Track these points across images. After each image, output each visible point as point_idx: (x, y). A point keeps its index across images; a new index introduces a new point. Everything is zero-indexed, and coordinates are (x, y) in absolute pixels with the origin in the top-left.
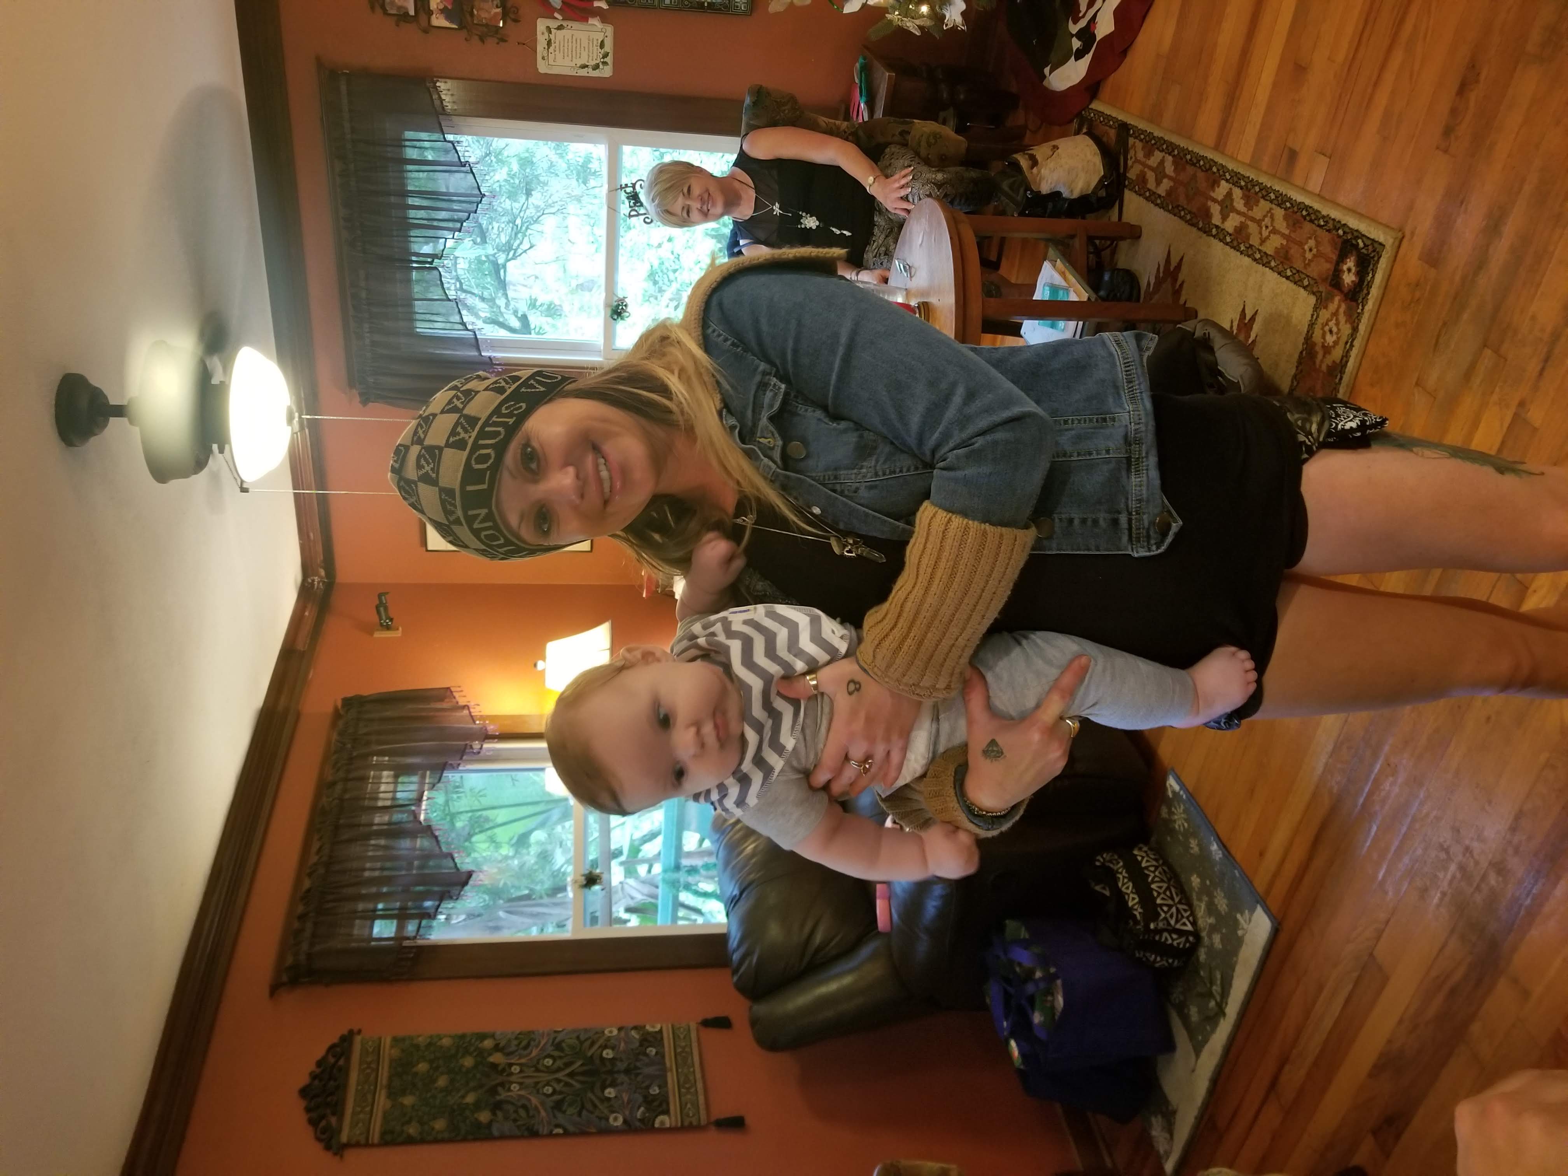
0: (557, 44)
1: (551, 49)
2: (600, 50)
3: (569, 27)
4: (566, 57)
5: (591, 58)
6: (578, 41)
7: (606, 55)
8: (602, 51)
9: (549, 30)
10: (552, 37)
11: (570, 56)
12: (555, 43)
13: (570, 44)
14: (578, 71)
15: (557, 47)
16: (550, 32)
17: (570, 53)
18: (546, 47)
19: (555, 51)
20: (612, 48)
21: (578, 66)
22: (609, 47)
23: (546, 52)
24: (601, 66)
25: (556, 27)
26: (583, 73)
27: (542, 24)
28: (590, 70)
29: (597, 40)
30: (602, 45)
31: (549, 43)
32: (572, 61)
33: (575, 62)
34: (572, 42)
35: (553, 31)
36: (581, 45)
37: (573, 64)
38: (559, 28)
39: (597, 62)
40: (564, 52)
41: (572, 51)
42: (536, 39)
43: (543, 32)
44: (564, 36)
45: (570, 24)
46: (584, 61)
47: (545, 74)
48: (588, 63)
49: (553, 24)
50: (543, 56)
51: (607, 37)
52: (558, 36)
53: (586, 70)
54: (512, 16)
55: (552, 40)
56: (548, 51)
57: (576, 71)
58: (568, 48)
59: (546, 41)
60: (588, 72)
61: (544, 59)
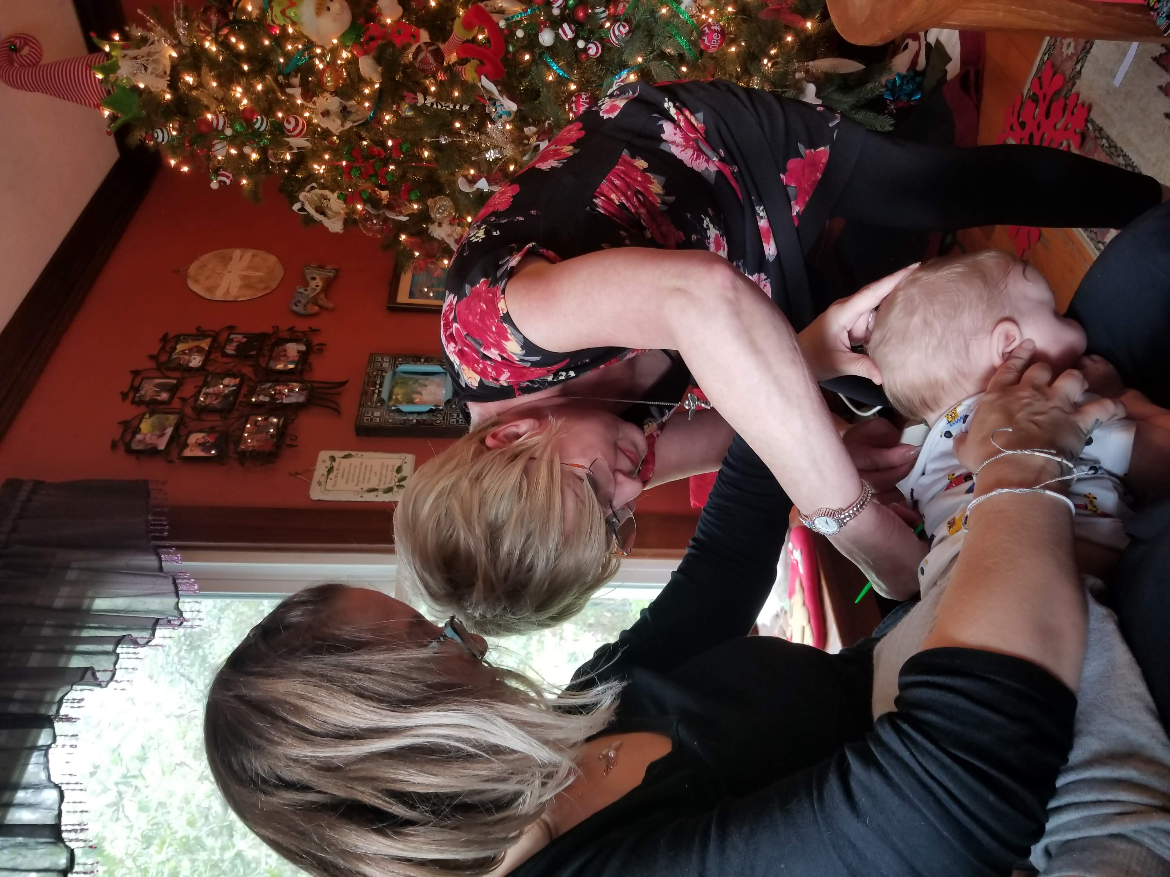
0: (340, 472)
1: (332, 476)
2: (395, 474)
3: (358, 456)
4: (350, 481)
5: (382, 483)
6: (369, 468)
8: (399, 476)
9: (333, 459)
10: (335, 465)
11: (356, 481)
12: (338, 469)
13: (357, 470)
14: (364, 495)
15: (340, 475)
16: (335, 461)
17: (356, 478)
18: (326, 473)
19: (336, 477)
21: (365, 489)
23: (325, 478)
24: (395, 489)
25: (342, 456)
26: (371, 497)
27: (324, 455)
28: (380, 493)
29: (393, 466)
30: (399, 470)
31: (330, 470)
32: (357, 485)
33: (361, 486)
34: (360, 469)
35: (337, 460)
36: (371, 471)
37: (358, 488)
38: (345, 457)
39: (390, 486)
40: (348, 479)
41: (359, 477)
42: (315, 469)
43: (324, 461)
44: (351, 464)
45: (360, 454)
46: (373, 485)
47: (319, 500)
48: (377, 488)
49: (338, 454)
50: (320, 484)
51: (406, 463)
52: (343, 464)
53: (375, 493)
54: (288, 442)
55: (335, 469)
56: (327, 477)
57: (360, 495)
58: (354, 475)
59: (327, 470)
60: (377, 496)
61: (320, 485)
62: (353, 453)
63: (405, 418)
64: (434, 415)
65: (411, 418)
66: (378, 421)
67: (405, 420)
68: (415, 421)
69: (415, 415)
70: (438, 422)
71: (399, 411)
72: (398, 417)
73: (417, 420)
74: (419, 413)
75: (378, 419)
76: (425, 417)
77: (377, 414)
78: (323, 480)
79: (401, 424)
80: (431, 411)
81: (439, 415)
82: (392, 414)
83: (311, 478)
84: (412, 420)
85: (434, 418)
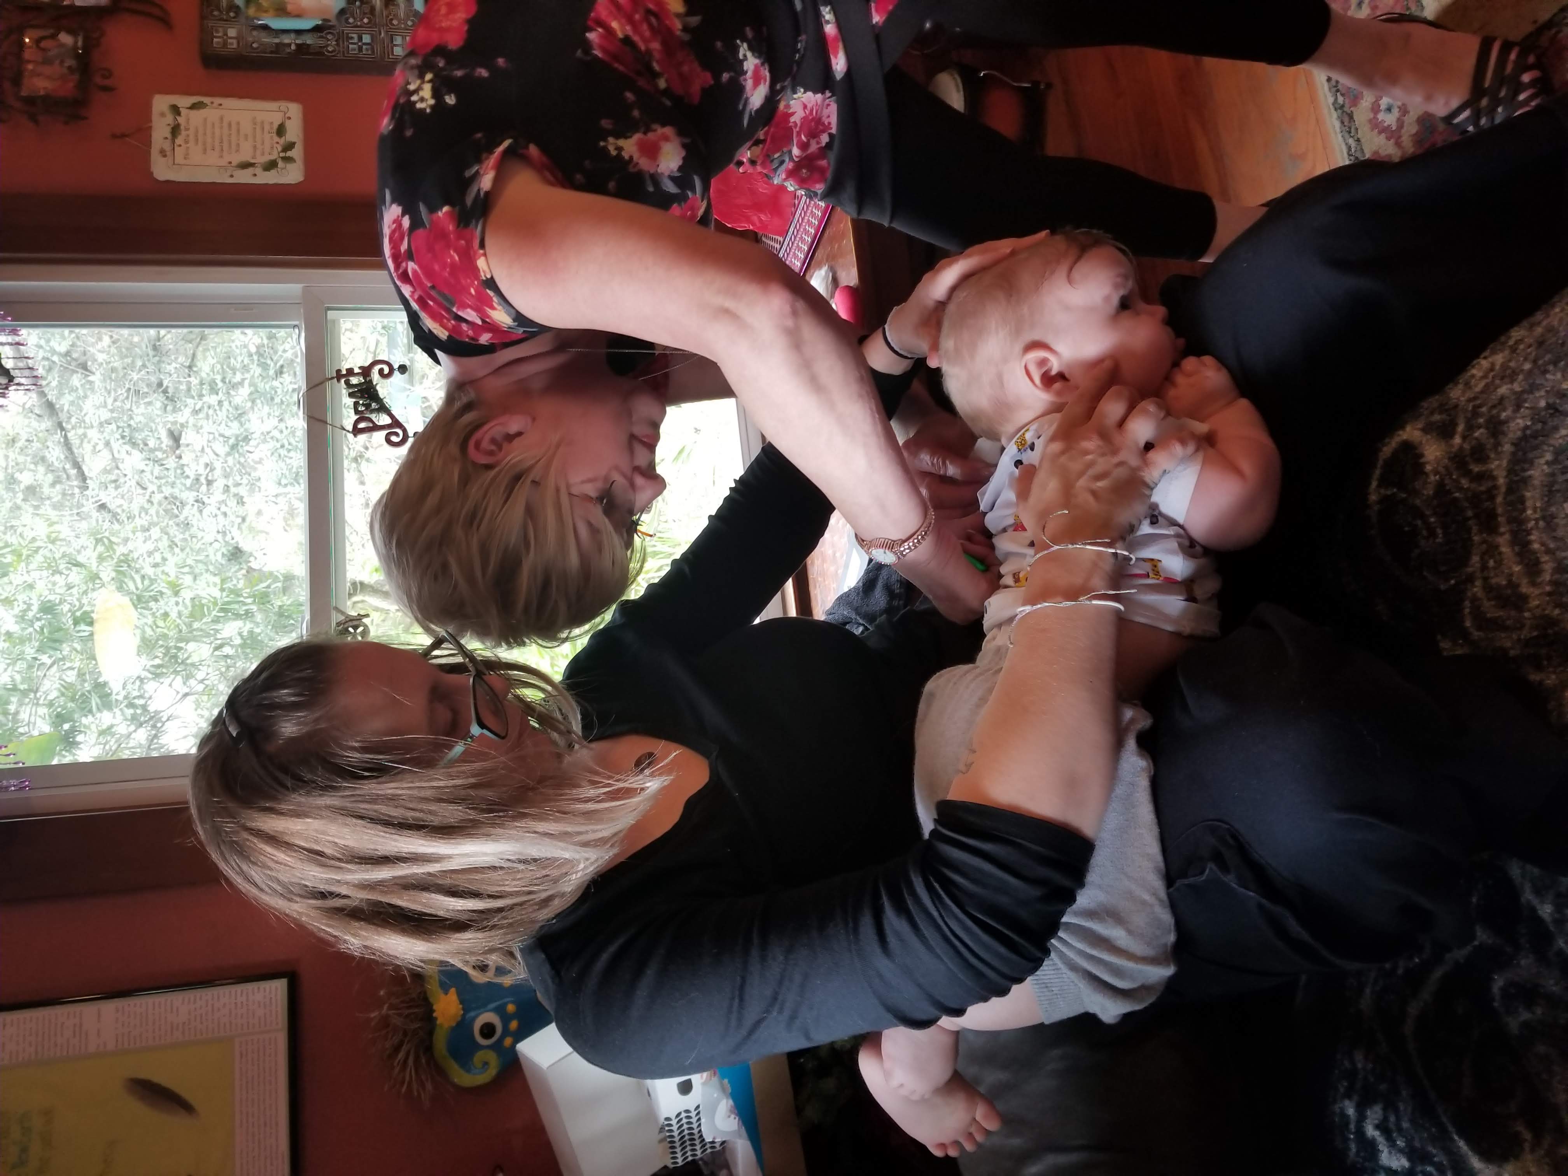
0: (191, 132)
1: (179, 141)
2: (276, 139)
3: (215, 105)
4: (209, 150)
5: (258, 153)
6: (234, 126)
7: (290, 146)
8: (282, 141)
9: (176, 110)
10: (181, 120)
11: (217, 148)
12: (187, 129)
13: (217, 131)
14: (234, 173)
15: (192, 138)
16: (179, 114)
17: (217, 144)
18: (169, 136)
19: (187, 142)
20: (301, 135)
21: (234, 163)
22: (294, 132)
23: (168, 143)
24: (281, 164)
25: (189, 105)
26: (244, 177)
27: (161, 103)
28: (258, 171)
29: (272, 123)
30: (281, 131)
31: (175, 130)
32: (221, 157)
33: (227, 158)
34: (221, 128)
35: (183, 112)
36: (238, 131)
37: (223, 162)
38: (194, 107)
39: (273, 157)
40: (204, 144)
41: (221, 142)
42: (151, 127)
43: (163, 115)
44: (205, 119)
45: (217, 100)
46: (245, 156)
47: (167, 182)
48: (253, 161)
49: (183, 102)
50: (163, 153)
51: (289, 118)
52: (192, 119)
53: (250, 170)
54: (98, 80)
55: (182, 127)
56: (174, 143)
57: (229, 174)
58: (213, 137)
59: (169, 129)
60: (255, 175)
61: (165, 156)
62: (206, 100)
63: (277, 41)
64: (322, 37)
65: (287, 41)
66: (235, 46)
67: (277, 44)
68: (293, 47)
69: (293, 35)
70: (330, 49)
71: (265, 27)
72: (267, 39)
73: (297, 45)
74: (299, 32)
75: (235, 41)
76: (309, 40)
77: (232, 33)
78: (167, 146)
79: (272, 52)
80: (317, 29)
81: (330, 37)
82: (255, 33)
83: (148, 143)
84: (289, 45)
85: (321, 42)
